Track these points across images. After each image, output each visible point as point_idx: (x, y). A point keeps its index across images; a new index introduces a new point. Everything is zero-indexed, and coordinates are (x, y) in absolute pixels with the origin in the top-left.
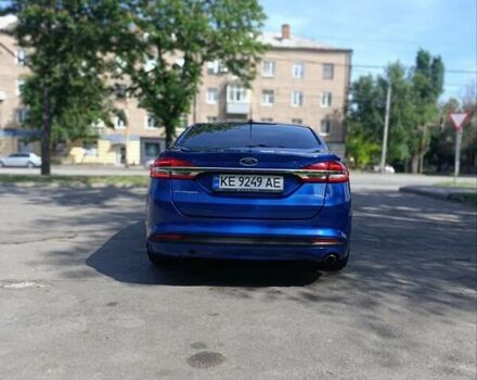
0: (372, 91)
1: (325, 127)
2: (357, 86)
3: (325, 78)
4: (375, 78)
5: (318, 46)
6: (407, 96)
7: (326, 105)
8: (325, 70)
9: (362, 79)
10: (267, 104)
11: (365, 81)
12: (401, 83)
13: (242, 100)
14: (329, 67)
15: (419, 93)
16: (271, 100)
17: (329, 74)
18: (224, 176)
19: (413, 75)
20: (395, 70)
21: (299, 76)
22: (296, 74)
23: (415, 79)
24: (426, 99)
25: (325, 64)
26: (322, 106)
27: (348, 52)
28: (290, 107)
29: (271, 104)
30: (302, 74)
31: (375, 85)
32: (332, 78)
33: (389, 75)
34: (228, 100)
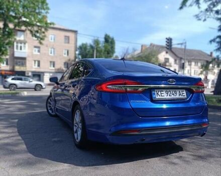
0: (88, 50)
1: (66, 66)
2: (81, 48)
3: (65, 43)
4: (88, 45)
5: (62, 27)
6: (102, 53)
7: (66, 55)
8: (65, 39)
9: (83, 44)
10: (37, 53)
11: (84, 46)
12: (99, 47)
13: (23, 50)
14: (67, 38)
15: (106, 52)
16: (39, 51)
17: (67, 41)
18: (158, 90)
19: (103, 45)
20: (97, 42)
21: (53, 41)
22: (51, 39)
23: (104, 46)
24: (109, 55)
25: (66, 36)
26: (64, 55)
27: (75, 32)
28: (49, 55)
29: (39, 54)
30: (54, 39)
31: (88, 48)
32: (68, 43)
33: (94, 44)
34: (15, 50)
